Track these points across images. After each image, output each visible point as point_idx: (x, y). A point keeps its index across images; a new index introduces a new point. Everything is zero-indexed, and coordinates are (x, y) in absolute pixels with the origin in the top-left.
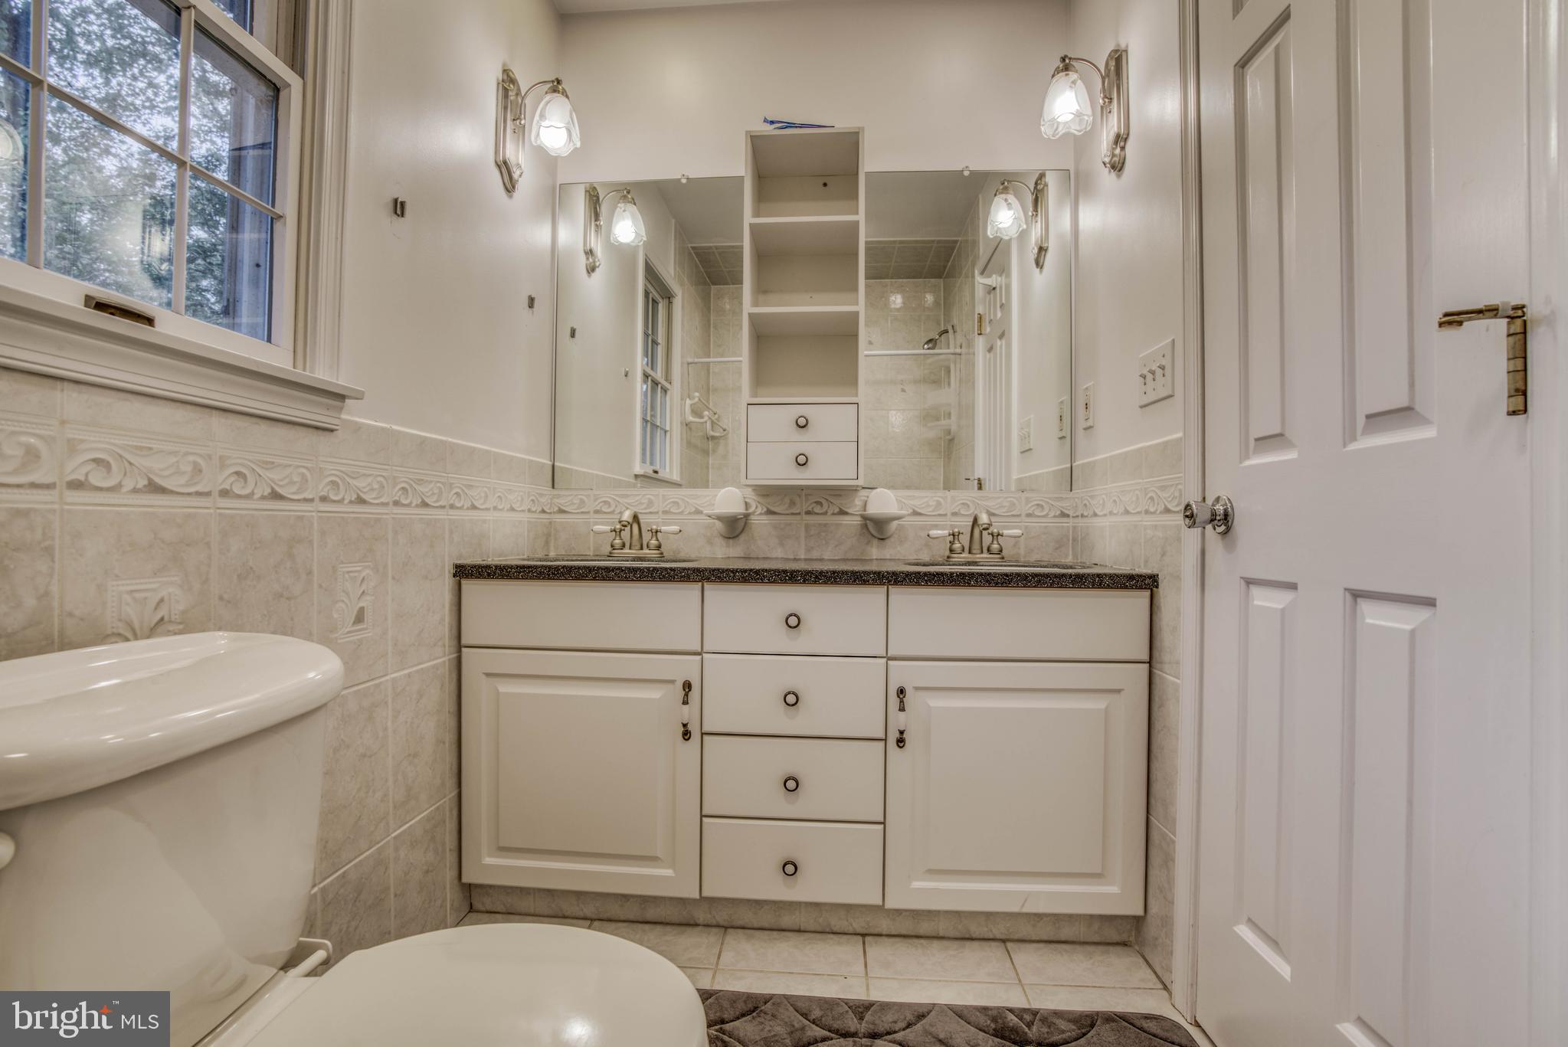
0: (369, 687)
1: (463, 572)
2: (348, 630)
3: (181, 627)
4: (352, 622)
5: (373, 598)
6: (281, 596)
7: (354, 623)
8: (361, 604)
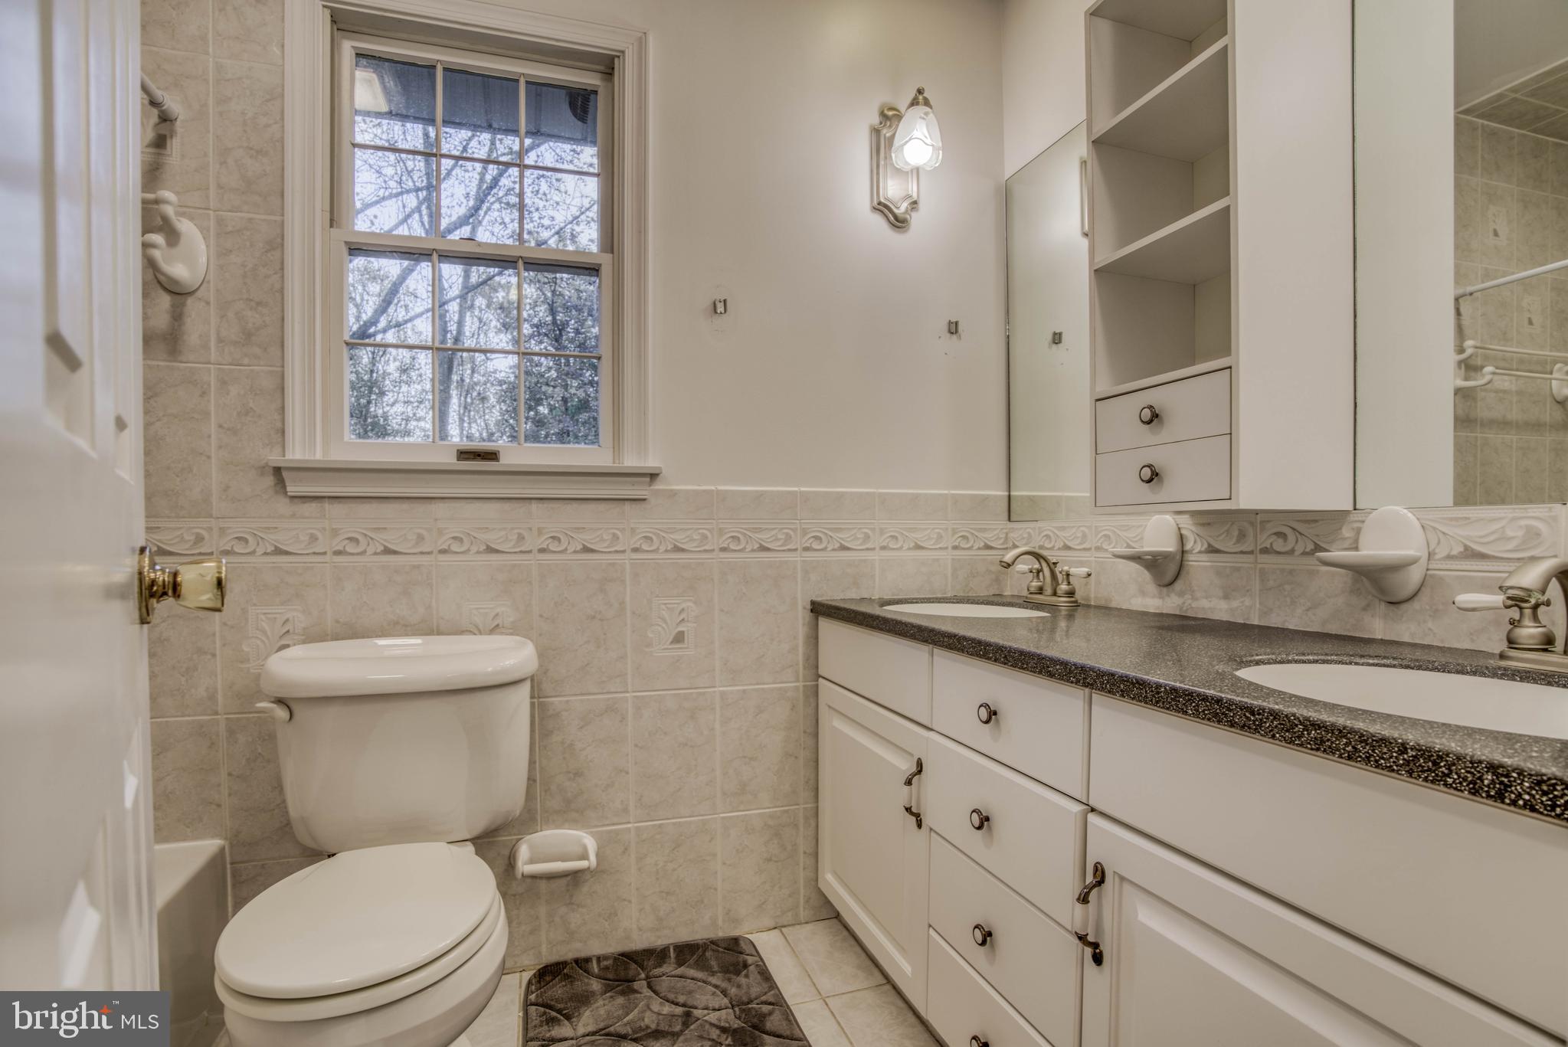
0: (692, 693)
1: (820, 610)
2: (666, 647)
3: (511, 631)
4: (670, 640)
5: (695, 625)
6: (594, 617)
7: (672, 643)
8: (680, 629)
